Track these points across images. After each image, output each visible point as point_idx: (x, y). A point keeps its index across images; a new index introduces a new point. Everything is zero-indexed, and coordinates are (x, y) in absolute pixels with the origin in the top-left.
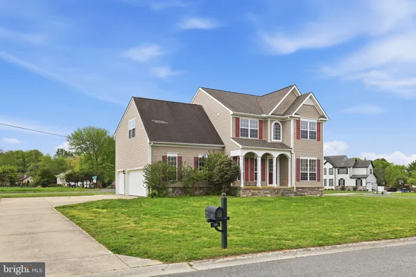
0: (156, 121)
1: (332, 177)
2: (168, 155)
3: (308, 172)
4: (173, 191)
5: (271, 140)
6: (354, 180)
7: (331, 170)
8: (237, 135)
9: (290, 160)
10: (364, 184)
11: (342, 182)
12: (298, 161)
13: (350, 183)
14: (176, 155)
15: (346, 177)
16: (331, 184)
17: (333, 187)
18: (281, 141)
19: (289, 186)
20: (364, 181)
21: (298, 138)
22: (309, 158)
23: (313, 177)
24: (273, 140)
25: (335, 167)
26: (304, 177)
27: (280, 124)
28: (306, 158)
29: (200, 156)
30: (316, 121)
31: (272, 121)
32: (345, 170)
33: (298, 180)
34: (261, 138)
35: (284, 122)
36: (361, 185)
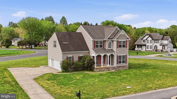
0: (64, 43)
1: (151, 44)
2: (68, 56)
3: (122, 60)
4: (70, 69)
5: (107, 48)
6: (162, 46)
7: (151, 41)
8: (94, 48)
9: (114, 56)
10: (166, 49)
11: (156, 47)
12: (117, 56)
13: (160, 48)
14: (71, 56)
15: (158, 45)
16: (151, 48)
17: (152, 50)
18: (111, 48)
19: (114, 66)
20: (166, 47)
21: (118, 48)
22: (122, 55)
23: (123, 62)
24: (108, 48)
25: (153, 40)
26: (120, 62)
27: (111, 42)
28: (121, 55)
29: (80, 56)
30: (125, 40)
31: (108, 41)
32: (158, 41)
33: (117, 63)
34: (104, 47)
35: (113, 41)
36: (165, 49)
